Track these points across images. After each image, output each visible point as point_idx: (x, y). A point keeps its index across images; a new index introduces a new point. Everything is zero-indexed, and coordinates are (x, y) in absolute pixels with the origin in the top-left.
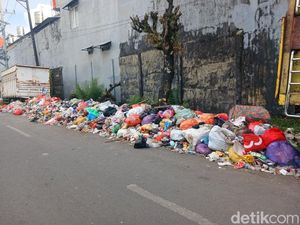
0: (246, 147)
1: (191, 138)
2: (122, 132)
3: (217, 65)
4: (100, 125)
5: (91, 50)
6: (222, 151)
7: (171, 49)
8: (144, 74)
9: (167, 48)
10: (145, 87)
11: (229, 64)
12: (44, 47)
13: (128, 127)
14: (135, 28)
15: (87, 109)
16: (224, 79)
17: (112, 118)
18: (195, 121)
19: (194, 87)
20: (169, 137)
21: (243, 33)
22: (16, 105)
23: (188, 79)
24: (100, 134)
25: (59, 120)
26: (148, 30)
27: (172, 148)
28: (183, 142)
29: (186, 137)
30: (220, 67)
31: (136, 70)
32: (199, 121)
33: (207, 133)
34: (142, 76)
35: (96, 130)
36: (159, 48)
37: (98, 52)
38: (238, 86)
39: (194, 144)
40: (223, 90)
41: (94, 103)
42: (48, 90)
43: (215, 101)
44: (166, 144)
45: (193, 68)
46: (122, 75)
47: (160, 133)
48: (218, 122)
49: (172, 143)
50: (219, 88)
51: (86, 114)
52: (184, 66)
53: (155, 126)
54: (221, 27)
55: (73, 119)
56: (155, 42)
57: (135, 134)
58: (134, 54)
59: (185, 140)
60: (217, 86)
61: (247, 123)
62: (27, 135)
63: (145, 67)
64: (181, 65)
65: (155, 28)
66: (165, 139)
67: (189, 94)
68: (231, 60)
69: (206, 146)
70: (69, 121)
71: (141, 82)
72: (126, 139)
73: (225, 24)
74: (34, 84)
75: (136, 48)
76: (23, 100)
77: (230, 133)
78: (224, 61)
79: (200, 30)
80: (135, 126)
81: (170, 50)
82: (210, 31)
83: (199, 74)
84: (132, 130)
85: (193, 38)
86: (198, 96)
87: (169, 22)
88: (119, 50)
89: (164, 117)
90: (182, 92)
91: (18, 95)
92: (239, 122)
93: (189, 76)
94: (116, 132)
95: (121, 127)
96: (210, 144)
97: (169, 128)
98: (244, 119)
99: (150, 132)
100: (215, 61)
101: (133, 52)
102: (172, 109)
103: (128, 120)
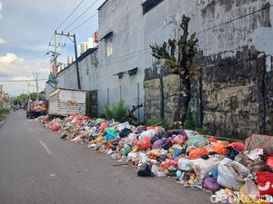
0: (261, 188)
1: (199, 170)
2: (132, 155)
3: (237, 88)
4: (114, 146)
5: (121, 75)
6: (233, 190)
7: (186, 73)
8: (165, 96)
9: (183, 73)
10: (166, 109)
11: (251, 88)
12: (85, 72)
13: (138, 150)
14: (154, 55)
15: (107, 129)
16: (245, 102)
17: (125, 139)
18: (205, 150)
19: (214, 110)
20: (176, 166)
21: (265, 56)
22: (56, 122)
23: (207, 102)
24: (112, 156)
25: (84, 138)
26: (167, 56)
27: (178, 180)
28: (190, 173)
29: (194, 167)
30: (241, 91)
31: (158, 92)
32: (210, 150)
33: (217, 165)
34: (163, 98)
35: (111, 151)
36: (176, 73)
37: (126, 76)
38: (261, 111)
39: (202, 177)
40: (245, 115)
41: (114, 123)
42: (84, 109)
43: (236, 126)
44: (172, 173)
45: (212, 91)
46: (145, 97)
47: (168, 160)
48: (231, 153)
49: (178, 173)
50: (240, 112)
51: (106, 134)
52: (204, 89)
53: (164, 152)
54: (241, 50)
55: (94, 138)
56: (172, 67)
57: (143, 158)
58: (156, 77)
59: (192, 172)
60: (237, 110)
61: (264, 157)
62: (50, 152)
63: (166, 90)
64: (201, 88)
65: (173, 54)
66: (172, 168)
67: (209, 117)
68: (252, 84)
69: (215, 181)
70: (90, 140)
71: (162, 103)
72: (134, 163)
73: (245, 48)
74: (72, 104)
75: (158, 72)
76: (62, 117)
77: (243, 168)
78: (244, 84)
79: (219, 55)
80: (145, 149)
81: (185, 75)
82: (230, 55)
83: (219, 98)
84: (142, 154)
85: (213, 63)
86: (218, 120)
87: (183, 48)
88: (144, 75)
89: (175, 143)
90: (202, 115)
91: (59, 113)
92: (255, 155)
93: (209, 99)
94: (127, 155)
95: (131, 150)
96: (220, 180)
97: (178, 155)
98: (261, 152)
99: (158, 158)
100: (235, 85)
101: (155, 76)
102: (184, 134)
103: (139, 143)
